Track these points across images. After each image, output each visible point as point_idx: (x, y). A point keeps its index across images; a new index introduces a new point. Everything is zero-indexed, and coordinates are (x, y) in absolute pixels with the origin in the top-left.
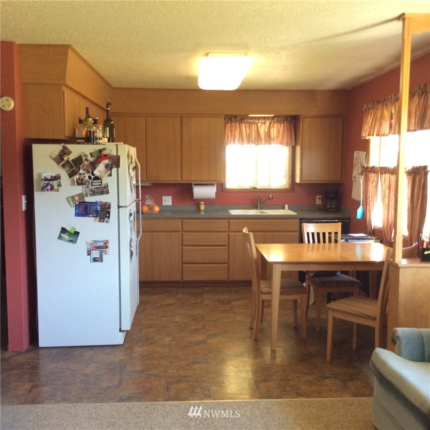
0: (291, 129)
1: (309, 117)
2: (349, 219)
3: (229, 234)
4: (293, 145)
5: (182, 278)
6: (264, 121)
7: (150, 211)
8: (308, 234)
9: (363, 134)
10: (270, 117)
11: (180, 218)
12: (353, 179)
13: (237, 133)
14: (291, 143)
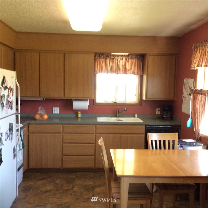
0: (140, 64)
1: (153, 55)
2: (180, 126)
3: (95, 135)
4: (141, 74)
5: (62, 166)
6: (122, 58)
7: (41, 118)
8: (152, 141)
9: (193, 66)
10: (126, 55)
11: (61, 124)
12: (183, 98)
13: (103, 66)
14: (140, 73)
